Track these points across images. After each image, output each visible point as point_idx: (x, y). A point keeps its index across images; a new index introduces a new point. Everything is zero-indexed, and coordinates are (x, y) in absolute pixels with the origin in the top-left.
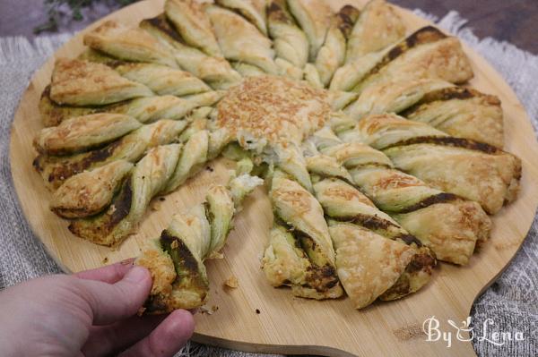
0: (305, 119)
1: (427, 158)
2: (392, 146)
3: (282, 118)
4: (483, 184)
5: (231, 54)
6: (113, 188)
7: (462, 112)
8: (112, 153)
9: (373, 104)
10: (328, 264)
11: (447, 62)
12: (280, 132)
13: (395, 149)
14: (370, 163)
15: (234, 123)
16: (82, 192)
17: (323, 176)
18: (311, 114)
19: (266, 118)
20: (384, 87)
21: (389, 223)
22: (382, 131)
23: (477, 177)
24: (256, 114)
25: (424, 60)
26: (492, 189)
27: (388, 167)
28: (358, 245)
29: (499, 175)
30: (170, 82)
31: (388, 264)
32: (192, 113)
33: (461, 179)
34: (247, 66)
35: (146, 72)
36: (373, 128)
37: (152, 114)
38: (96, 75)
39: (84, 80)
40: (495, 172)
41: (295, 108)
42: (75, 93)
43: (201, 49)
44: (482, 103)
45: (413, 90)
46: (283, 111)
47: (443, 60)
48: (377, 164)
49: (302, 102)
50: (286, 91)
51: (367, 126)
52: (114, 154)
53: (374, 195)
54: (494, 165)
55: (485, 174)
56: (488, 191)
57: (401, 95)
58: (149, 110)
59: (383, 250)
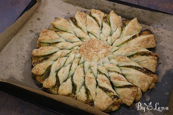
0: (100, 54)
1: (130, 73)
2: (122, 66)
3: (94, 54)
4: (143, 84)
5: (89, 30)
6: (46, 69)
7: (146, 60)
8: (49, 58)
9: (122, 52)
10: (92, 100)
11: (148, 42)
12: (93, 58)
13: (123, 68)
14: (114, 71)
15: (82, 53)
16: (37, 70)
17: (100, 73)
18: (103, 53)
19: (90, 53)
20: (126, 48)
21: (111, 91)
22: (121, 62)
23: (141, 82)
24: (88, 51)
25: (141, 41)
26: (145, 86)
27: (119, 73)
28: (100, 96)
29: (148, 82)
30: (69, 38)
31: (106, 104)
32: (73, 48)
33: (137, 81)
34: (92, 35)
35: (64, 35)
36: (119, 60)
37: (63, 47)
38: (50, 35)
39: (46, 36)
40: (147, 81)
41: (98, 51)
42: (44, 40)
43: (81, 28)
44: (152, 59)
45: (134, 51)
46: (95, 51)
47: (147, 41)
48: (116, 72)
49: (101, 49)
50: (98, 45)
51: (117, 59)
52: (50, 58)
53: (112, 81)
54: (147, 79)
55: (144, 81)
56: (144, 86)
57: (130, 51)
58: (62, 46)
59: (106, 100)
